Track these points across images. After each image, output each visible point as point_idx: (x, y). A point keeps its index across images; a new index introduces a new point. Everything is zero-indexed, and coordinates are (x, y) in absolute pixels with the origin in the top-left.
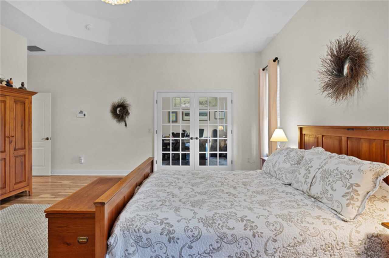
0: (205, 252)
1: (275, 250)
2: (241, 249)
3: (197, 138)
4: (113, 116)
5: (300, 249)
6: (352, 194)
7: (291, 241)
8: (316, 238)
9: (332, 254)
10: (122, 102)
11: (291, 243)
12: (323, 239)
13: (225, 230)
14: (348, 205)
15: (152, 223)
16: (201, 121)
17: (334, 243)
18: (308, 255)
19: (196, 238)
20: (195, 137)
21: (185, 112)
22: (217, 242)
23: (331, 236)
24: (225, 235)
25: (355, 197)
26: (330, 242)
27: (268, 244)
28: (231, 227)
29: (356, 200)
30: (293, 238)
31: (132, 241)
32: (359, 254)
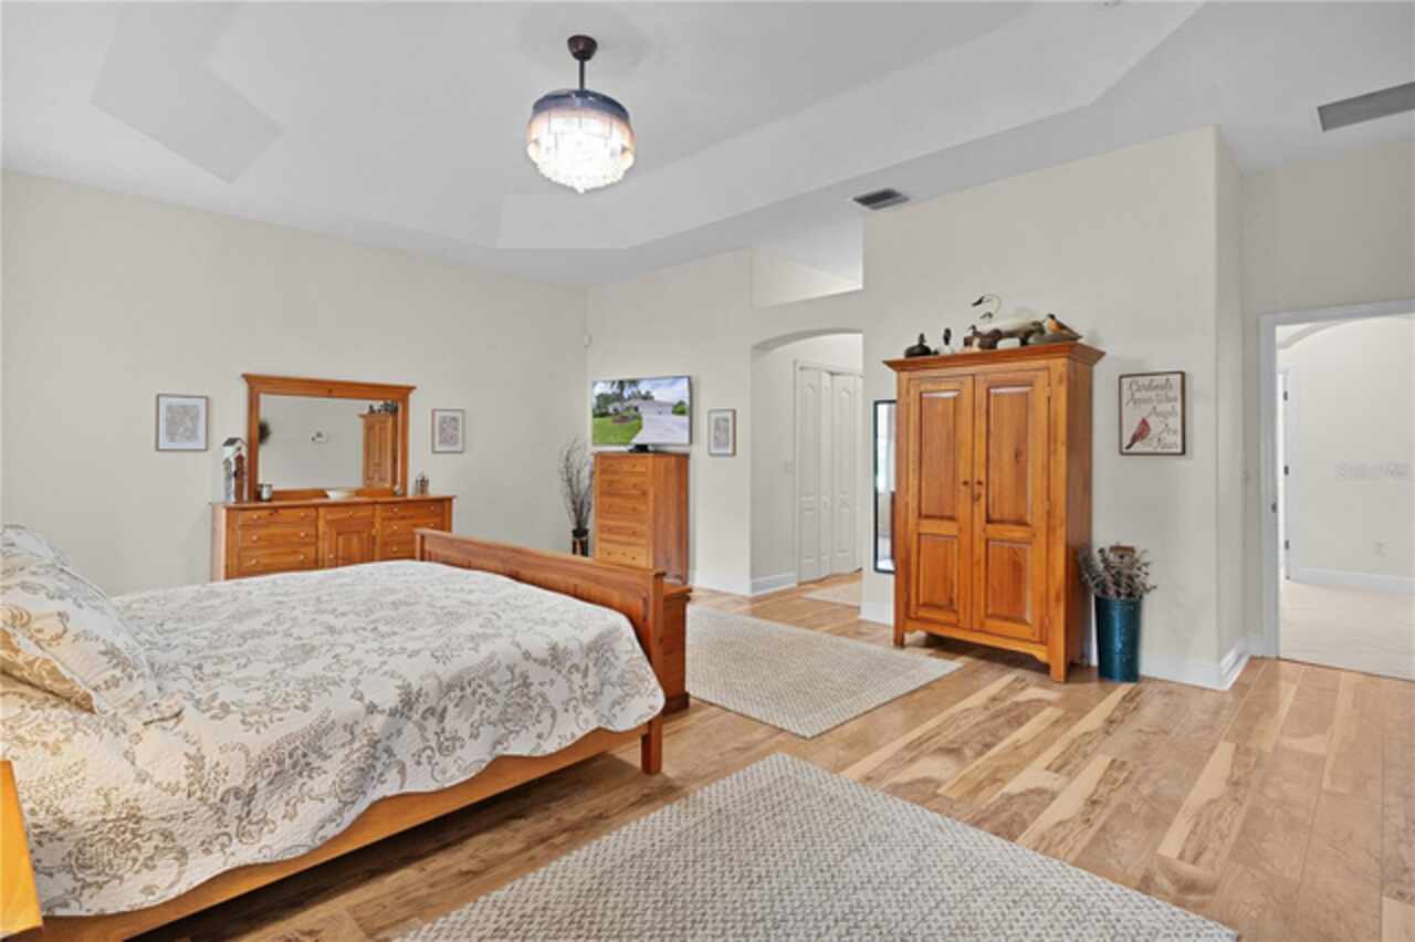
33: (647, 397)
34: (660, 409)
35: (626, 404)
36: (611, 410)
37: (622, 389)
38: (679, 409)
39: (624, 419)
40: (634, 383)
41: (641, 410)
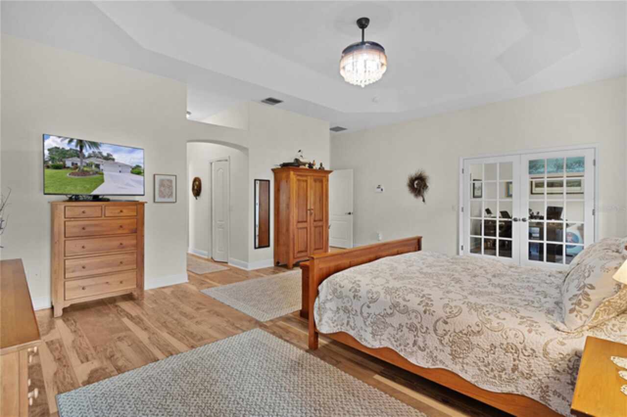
0: (379, 314)
1: (445, 332)
2: (411, 321)
3: (524, 220)
4: (410, 190)
5: (475, 340)
6: (580, 297)
7: (464, 328)
8: (496, 333)
9: (517, 358)
10: (419, 173)
11: (464, 330)
12: (505, 337)
13: (400, 300)
14: (572, 311)
15: (347, 281)
16: (569, 195)
17: (520, 347)
18: (484, 350)
19: (374, 301)
20: (521, 219)
21: (535, 181)
22: (391, 309)
23: (517, 337)
24: (398, 304)
25: (584, 302)
26: (515, 343)
27: (438, 323)
28: (407, 299)
29: (585, 307)
30: (467, 326)
31: (330, 291)
32: (558, 371)
33: (108, 158)
34: (120, 169)
35: (88, 161)
36: (68, 163)
37: (81, 148)
38: (137, 170)
39: (84, 173)
40: (94, 144)
41: (101, 167)
